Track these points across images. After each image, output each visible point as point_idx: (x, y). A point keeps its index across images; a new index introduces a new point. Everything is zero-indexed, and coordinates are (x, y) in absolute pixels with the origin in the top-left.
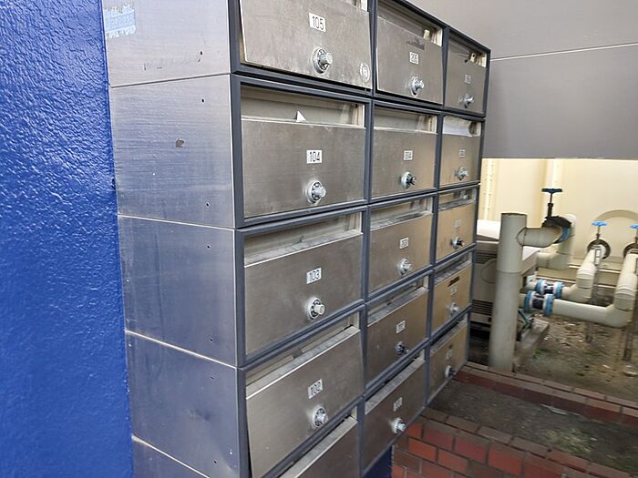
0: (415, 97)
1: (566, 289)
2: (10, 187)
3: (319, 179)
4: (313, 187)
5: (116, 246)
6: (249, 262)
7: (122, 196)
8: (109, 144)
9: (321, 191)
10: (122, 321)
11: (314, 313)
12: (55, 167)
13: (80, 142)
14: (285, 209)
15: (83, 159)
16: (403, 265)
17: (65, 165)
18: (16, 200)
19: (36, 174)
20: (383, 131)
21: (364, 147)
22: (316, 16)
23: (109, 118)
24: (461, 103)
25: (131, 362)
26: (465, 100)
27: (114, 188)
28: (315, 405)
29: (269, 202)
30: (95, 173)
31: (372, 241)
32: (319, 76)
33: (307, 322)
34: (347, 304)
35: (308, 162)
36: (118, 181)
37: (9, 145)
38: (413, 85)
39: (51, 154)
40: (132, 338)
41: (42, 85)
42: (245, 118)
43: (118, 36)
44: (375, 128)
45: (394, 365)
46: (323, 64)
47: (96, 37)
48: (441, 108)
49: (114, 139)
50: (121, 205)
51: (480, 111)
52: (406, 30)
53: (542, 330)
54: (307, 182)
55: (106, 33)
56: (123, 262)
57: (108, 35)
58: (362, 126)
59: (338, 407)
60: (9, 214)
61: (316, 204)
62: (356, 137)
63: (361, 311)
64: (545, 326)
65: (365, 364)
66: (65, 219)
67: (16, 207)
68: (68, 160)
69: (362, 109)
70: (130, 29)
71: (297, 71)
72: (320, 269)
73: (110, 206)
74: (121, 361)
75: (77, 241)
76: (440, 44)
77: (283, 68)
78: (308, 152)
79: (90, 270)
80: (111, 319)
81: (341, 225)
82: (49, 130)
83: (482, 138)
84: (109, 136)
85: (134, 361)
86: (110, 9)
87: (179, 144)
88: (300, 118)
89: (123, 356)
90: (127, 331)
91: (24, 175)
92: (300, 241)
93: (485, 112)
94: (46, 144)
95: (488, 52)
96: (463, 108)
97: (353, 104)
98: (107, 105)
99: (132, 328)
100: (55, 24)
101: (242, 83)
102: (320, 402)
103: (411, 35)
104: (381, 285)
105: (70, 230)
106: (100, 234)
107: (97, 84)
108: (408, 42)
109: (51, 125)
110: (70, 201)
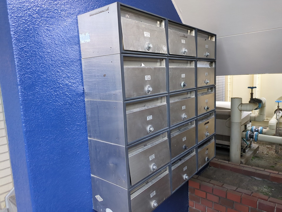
0: (184, 55)
1: (264, 130)
2: (55, 91)
3: (150, 85)
4: (148, 88)
5: (85, 110)
6: (127, 112)
7: (86, 93)
8: (82, 77)
9: (151, 89)
10: (87, 135)
11: (150, 131)
12: (67, 85)
13: (73, 76)
14: (139, 95)
15: (74, 82)
16: (184, 116)
17: (69, 84)
18: (56, 95)
19: (62, 87)
20: (173, 68)
21: (166, 74)
22: (146, 33)
23: (82, 68)
24: (205, 55)
25: (90, 149)
26: (206, 54)
27: (84, 91)
28: (152, 163)
29: (133, 93)
30: (78, 86)
31: (171, 106)
32: (148, 51)
33: (148, 133)
34: (163, 129)
35: (146, 79)
36: (85, 89)
37: (54, 78)
38: (183, 51)
39: (65, 80)
40: (91, 140)
41: (62, 59)
42: (125, 67)
43: (84, 42)
44: (169, 67)
45: (182, 153)
46: (149, 48)
47: (77, 43)
48: (196, 58)
49: (83, 75)
50: (86, 96)
51: (213, 58)
52: (180, 32)
53: (255, 148)
54: (146, 86)
55: (80, 41)
56: (87, 115)
57: (81, 42)
58: (165, 66)
59: (161, 165)
60: (54, 99)
61: (149, 94)
62: (162, 70)
63: (168, 131)
64: (257, 147)
65: (171, 151)
66: (69, 101)
67: (56, 97)
68: (70, 82)
69: (164, 61)
70: (88, 40)
71: (141, 51)
72: (152, 116)
73: (82, 97)
74: (87, 148)
75: (73, 108)
76: (194, 35)
77: (136, 50)
78: (146, 76)
79: (77, 117)
80: (84, 134)
81: (159, 101)
82: (65, 73)
83: (215, 68)
84: (82, 74)
85: (91, 148)
86: (82, 34)
87: (105, 75)
88: (143, 65)
89: (88, 147)
90: (89, 138)
91: (58, 87)
92: (145, 106)
93: (216, 58)
94: (64, 77)
95: (215, 35)
96: (205, 57)
97: (162, 59)
98: (81, 64)
99: (90, 137)
100: (66, 40)
101: (123, 56)
102: (154, 162)
103: (182, 33)
104: (175, 123)
105: (71, 105)
106: (80, 106)
107: (78, 58)
108: (181, 36)
109: (65, 71)
110: (71, 95)
